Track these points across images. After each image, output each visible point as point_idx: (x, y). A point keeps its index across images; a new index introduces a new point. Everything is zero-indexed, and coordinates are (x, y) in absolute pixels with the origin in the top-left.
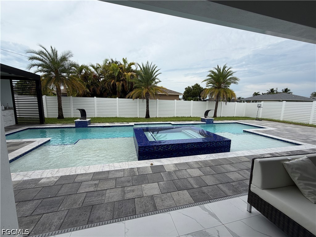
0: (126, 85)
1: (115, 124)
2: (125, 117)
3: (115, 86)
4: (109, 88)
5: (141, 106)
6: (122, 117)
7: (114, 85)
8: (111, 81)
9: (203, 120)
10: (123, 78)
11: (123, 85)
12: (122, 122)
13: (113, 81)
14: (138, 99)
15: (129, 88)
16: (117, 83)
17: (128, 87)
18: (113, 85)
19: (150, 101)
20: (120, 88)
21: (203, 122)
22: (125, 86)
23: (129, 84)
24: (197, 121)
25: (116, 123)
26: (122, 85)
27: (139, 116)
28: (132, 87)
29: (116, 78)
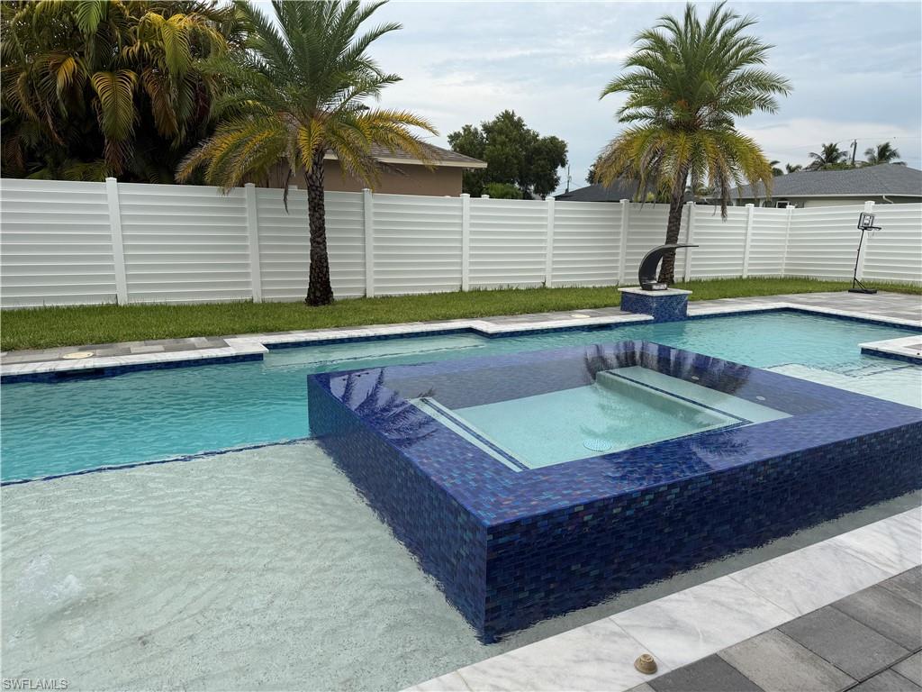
0: (160, 95)
1: (128, 352)
2: (173, 301)
3: (88, 104)
4: (42, 115)
5: (268, 229)
6: (148, 301)
7: (81, 93)
8: (57, 66)
9: (630, 303)
10: (136, 49)
11: (141, 99)
12: (174, 335)
13: (70, 64)
14: (250, 186)
15: (186, 114)
16: (100, 83)
17: (178, 110)
18: (70, 90)
19: (330, 198)
20: (126, 114)
21: (635, 312)
22: (157, 106)
23: (180, 88)
24: (596, 307)
25: (134, 346)
26: (134, 93)
27: (263, 292)
28: (205, 111)
29: (91, 45)
